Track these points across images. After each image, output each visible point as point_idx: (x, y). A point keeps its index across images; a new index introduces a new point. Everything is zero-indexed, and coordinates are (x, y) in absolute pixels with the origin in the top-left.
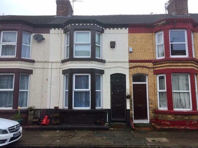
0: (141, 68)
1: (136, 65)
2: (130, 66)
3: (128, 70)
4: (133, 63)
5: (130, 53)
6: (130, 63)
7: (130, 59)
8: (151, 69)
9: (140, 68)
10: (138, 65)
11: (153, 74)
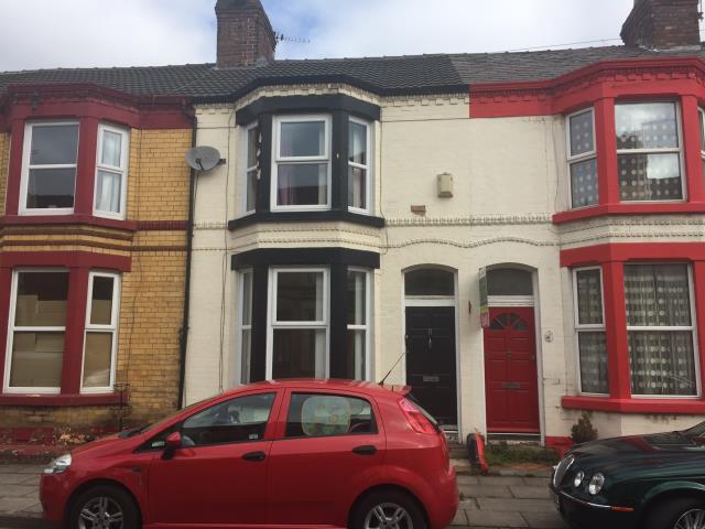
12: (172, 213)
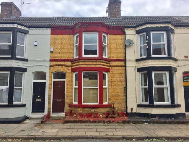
0: (61, 66)
1: (56, 64)
2: (50, 65)
3: (49, 68)
4: (53, 62)
5: (51, 53)
6: (51, 62)
7: (51, 58)
8: (69, 67)
9: (59, 66)
10: (57, 64)
11: (71, 72)
12: (120, 57)
